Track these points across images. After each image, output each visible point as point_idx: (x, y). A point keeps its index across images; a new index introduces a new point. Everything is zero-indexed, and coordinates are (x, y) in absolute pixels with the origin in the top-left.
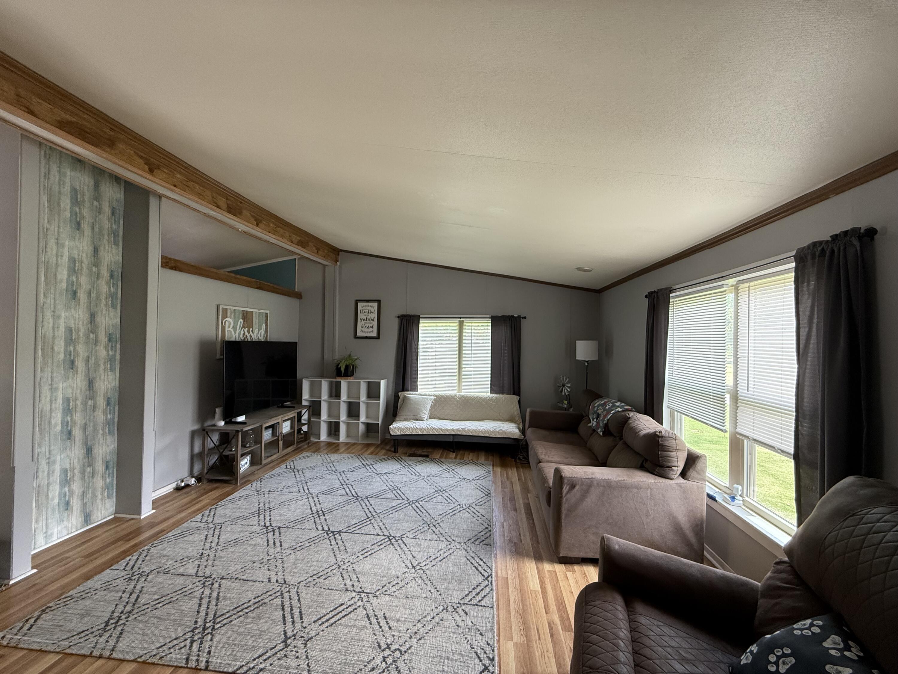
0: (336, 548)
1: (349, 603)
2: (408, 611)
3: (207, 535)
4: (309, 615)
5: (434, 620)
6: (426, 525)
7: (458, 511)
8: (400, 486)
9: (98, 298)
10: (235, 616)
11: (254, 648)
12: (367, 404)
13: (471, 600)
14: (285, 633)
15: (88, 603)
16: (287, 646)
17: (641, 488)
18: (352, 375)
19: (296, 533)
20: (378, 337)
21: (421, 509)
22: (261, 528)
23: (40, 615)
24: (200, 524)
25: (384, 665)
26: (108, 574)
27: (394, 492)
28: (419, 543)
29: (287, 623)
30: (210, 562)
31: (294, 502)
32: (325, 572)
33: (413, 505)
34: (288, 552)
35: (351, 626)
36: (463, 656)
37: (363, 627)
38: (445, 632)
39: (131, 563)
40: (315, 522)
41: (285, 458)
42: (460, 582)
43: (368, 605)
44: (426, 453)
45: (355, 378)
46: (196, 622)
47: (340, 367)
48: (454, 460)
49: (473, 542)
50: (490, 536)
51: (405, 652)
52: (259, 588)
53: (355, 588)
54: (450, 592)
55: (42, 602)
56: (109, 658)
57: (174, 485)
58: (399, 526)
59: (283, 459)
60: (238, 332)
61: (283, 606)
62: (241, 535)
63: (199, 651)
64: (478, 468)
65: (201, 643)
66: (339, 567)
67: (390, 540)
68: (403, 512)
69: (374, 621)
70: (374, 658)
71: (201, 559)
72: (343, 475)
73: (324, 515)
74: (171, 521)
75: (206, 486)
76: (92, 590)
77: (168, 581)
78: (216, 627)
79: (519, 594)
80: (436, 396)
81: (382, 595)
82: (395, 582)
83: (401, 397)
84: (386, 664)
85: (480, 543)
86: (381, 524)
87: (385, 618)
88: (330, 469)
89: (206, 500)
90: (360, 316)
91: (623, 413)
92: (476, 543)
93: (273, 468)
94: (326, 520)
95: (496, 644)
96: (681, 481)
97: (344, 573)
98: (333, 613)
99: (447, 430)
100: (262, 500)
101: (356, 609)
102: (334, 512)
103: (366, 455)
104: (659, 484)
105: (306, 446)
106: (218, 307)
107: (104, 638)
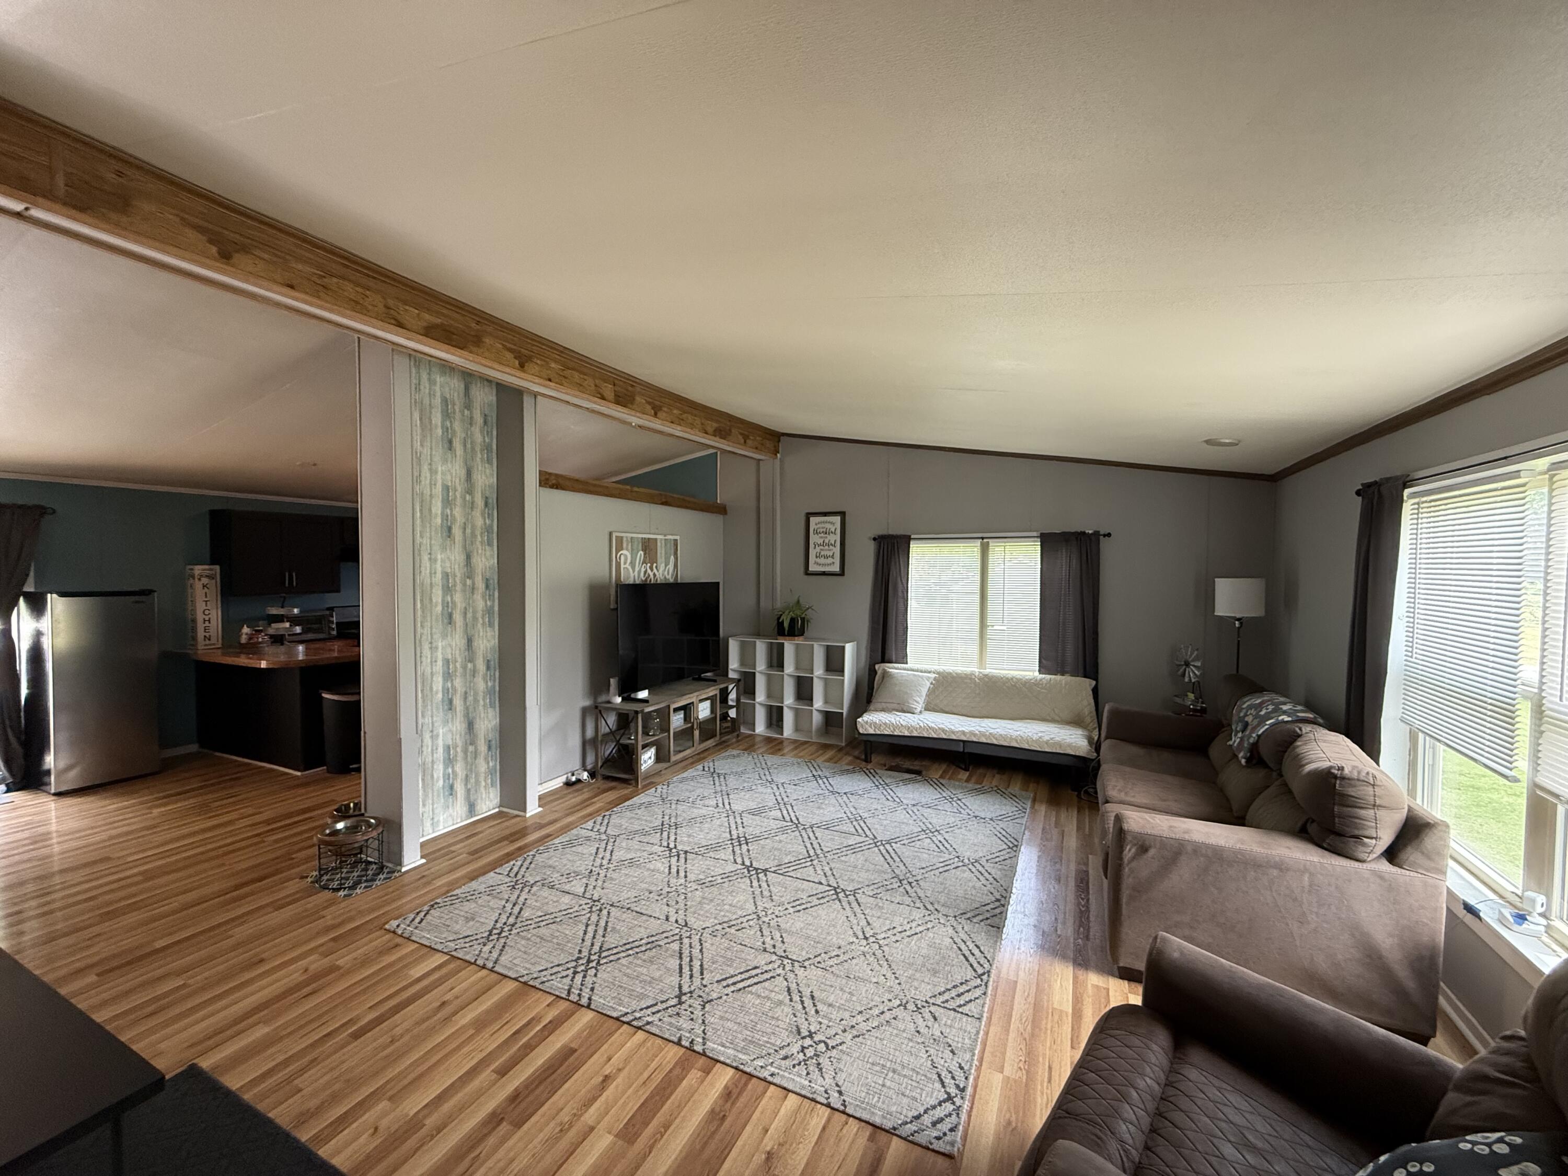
0: (758, 891)
1: (766, 968)
2: (846, 996)
3: (598, 849)
4: (712, 972)
5: (882, 1017)
6: (896, 880)
7: (954, 866)
8: (865, 815)
9: (473, 535)
10: (623, 954)
11: (642, 996)
12: (826, 681)
13: (947, 1001)
14: (680, 987)
15: (473, 905)
16: (680, 1003)
17: (1288, 870)
18: (802, 633)
19: (707, 862)
20: (842, 573)
21: (893, 855)
22: (663, 849)
23: (429, 911)
24: (590, 833)
25: (801, 1056)
26: (491, 878)
27: (855, 823)
28: (881, 904)
29: (684, 975)
30: (600, 883)
31: (709, 820)
32: (739, 921)
33: (882, 848)
34: (694, 886)
35: (764, 998)
36: (918, 1073)
37: (781, 1003)
38: (897, 1035)
39: (516, 869)
40: (733, 851)
41: (702, 756)
42: (935, 972)
43: (791, 976)
44: (917, 768)
45: (807, 639)
46: (580, 952)
47: (783, 622)
48: (965, 784)
49: (969, 919)
50: (1001, 913)
51: (833, 1047)
52: (654, 926)
53: (776, 950)
54: (916, 984)
55: (430, 896)
56: (491, 970)
57: (563, 779)
58: (855, 876)
59: (700, 757)
60: (637, 569)
61: (681, 954)
62: (639, 854)
63: (582, 985)
64: (1004, 801)
65: (585, 977)
66: (759, 918)
67: (837, 894)
68: (863, 855)
69: (796, 998)
70: (789, 1044)
71: (590, 877)
72: (781, 789)
73: (747, 844)
74: (558, 825)
75: (600, 783)
76: (476, 893)
77: (551, 897)
78: (602, 962)
79: (1031, 1011)
80: (938, 673)
81: (812, 967)
82: (835, 953)
83: (879, 672)
84: (805, 1055)
85: (982, 921)
86: (827, 869)
87: (813, 997)
88: (763, 777)
89: (599, 803)
90: (813, 539)
91: (1289, 726)
92: (975, 920)
93: (685, 769)
94: (748, 851)
95: (973, 1071)
96: (1385, 866)
97: (764, 927)
98: (743, 976)
99: (953, 732)
100: (668, 812)
101: (774, 977)
102: (762, 842)
103: (820, 760)
104: (1330, 868)
105: (734, 740)
106: (611, 534)
107: (486, 949)
